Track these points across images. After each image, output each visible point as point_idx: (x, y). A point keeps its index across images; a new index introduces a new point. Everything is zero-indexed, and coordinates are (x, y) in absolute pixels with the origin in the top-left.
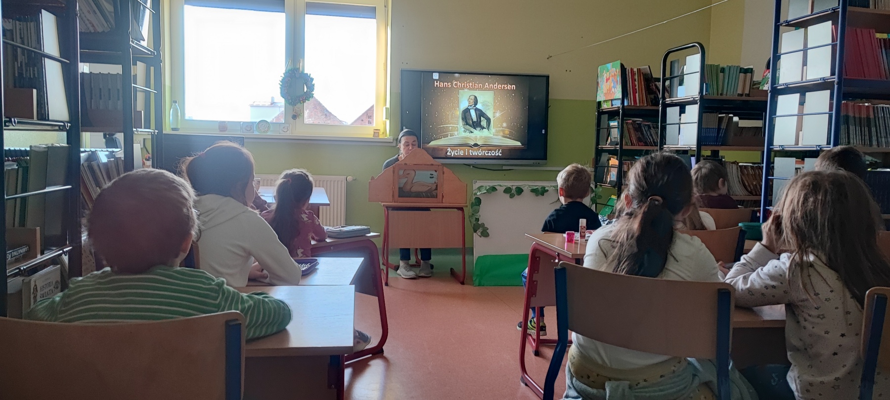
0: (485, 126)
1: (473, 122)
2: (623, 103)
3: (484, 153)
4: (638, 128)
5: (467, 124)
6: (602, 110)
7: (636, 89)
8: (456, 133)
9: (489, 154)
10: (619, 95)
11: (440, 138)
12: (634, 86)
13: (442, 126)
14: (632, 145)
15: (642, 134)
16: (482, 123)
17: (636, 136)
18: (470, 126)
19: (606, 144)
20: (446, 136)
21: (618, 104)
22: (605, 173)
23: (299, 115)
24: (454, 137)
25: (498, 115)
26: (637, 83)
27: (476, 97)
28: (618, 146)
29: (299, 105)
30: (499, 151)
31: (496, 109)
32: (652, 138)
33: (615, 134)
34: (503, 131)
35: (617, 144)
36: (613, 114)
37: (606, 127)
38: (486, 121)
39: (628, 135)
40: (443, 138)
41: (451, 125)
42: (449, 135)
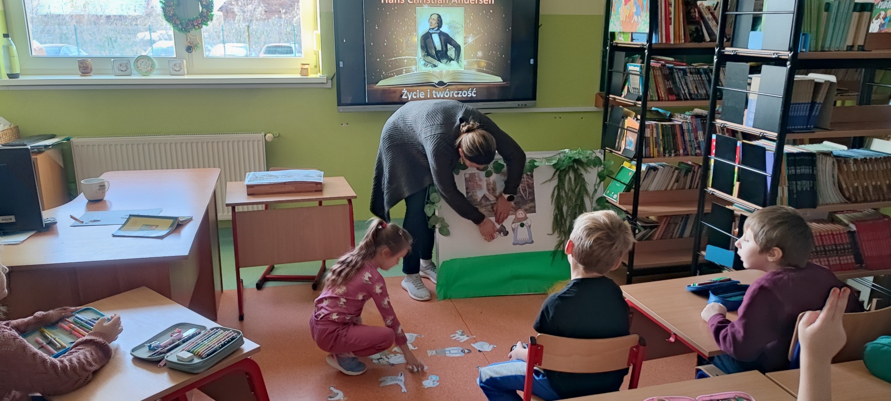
0: (453, 56)
1: (437, 52)
2: (650, 40)
3: (453, 94)
4: (669, 75)
5: (428, 54)
6: (617, 43)
7: (670, 19)
8: (413, 68)
9: (459, 96)
10: (644, 26)
11: (391, 76)
12: (668, 13)
13: (393, 59)
14: (659, 100)
15: (674, 83)
16: (449, 53)
17: (665, 85)
18: (433, 57)
19: (622, 95)
20: (400, 72)
21: (642, 41)
22: (618, 138)
23: (196, 46)
24: (412, 73)
25: (470, 40)
26: (672, 9)
27: (439, 17)
28: (640, 103)
29: (193, 32)
30: (472, 90)
31: (468, 32)
32: (688, 87)
33: (635, 83)
34: (478, 63)
35: (638, 99)
36: (631, 52)
37: (622, 70)
38: (454, 49)
39: (654, 85)
40: (396, 76)
41: (407, 57)
42: (404, 70)
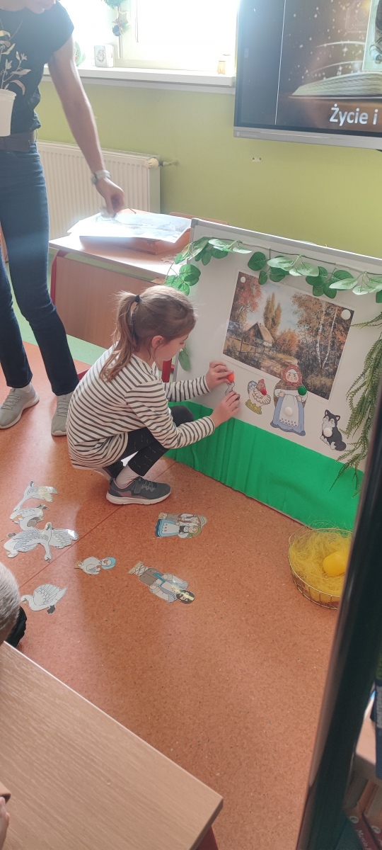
8: (356, 64)
11: (317, 78)
13: (325, 45)
20: (332, 72)
24: (352, 74)
40: (325, 79)
41: (348, 42)
42: (340, 68)
